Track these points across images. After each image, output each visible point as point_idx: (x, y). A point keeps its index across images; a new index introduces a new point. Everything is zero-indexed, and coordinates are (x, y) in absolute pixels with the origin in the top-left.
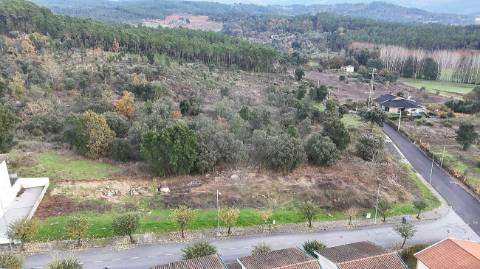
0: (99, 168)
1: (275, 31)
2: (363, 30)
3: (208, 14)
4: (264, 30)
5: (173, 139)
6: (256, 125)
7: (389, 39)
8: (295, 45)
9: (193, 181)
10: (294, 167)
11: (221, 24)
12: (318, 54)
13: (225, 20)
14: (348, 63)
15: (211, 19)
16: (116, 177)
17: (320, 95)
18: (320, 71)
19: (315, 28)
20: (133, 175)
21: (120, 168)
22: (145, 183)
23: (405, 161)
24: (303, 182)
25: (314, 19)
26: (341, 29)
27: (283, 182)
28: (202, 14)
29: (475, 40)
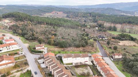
0: (52, 47)
1: (80, 17)
2: (102, 17)
3: (63, 11)
4: (77, 16)
5: (63, 43)
6: (74, 41)
7: (108, 20)
8: (85, 21)
9: (66, 48)
10: (80, 47)
11: (66, 14)
12: (90, 24)
13: (67, 13)
14: (96, 27)
15: (63, 13)
16: (55, 48)
17: (87, 35)
18: (90, 29)
19: (90, 16)
20: (57, 48)
21: (55, 47)
22: (59, 49)
23: (98, 47)
24: (81, 49)
25: (90, 14)
26: (97, 17)
27: (78, 49)
28: (61, 11)
29: (128, 21)
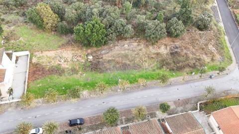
22: (79, 52)
23: (221, 25)
24: (163, 50)
